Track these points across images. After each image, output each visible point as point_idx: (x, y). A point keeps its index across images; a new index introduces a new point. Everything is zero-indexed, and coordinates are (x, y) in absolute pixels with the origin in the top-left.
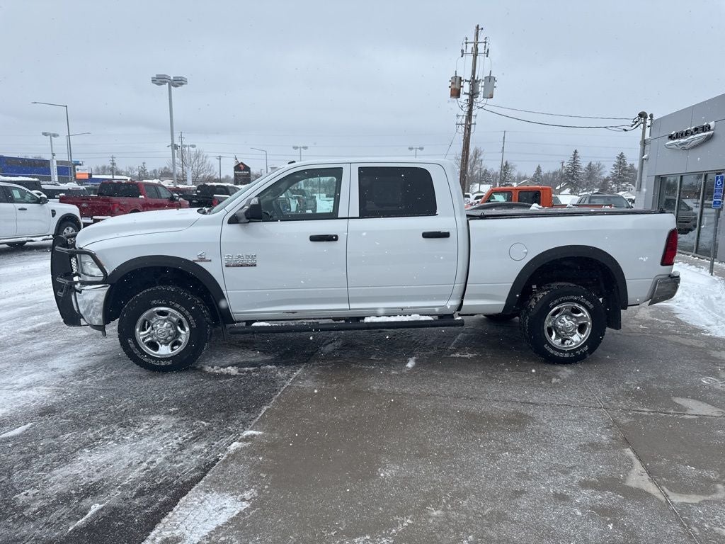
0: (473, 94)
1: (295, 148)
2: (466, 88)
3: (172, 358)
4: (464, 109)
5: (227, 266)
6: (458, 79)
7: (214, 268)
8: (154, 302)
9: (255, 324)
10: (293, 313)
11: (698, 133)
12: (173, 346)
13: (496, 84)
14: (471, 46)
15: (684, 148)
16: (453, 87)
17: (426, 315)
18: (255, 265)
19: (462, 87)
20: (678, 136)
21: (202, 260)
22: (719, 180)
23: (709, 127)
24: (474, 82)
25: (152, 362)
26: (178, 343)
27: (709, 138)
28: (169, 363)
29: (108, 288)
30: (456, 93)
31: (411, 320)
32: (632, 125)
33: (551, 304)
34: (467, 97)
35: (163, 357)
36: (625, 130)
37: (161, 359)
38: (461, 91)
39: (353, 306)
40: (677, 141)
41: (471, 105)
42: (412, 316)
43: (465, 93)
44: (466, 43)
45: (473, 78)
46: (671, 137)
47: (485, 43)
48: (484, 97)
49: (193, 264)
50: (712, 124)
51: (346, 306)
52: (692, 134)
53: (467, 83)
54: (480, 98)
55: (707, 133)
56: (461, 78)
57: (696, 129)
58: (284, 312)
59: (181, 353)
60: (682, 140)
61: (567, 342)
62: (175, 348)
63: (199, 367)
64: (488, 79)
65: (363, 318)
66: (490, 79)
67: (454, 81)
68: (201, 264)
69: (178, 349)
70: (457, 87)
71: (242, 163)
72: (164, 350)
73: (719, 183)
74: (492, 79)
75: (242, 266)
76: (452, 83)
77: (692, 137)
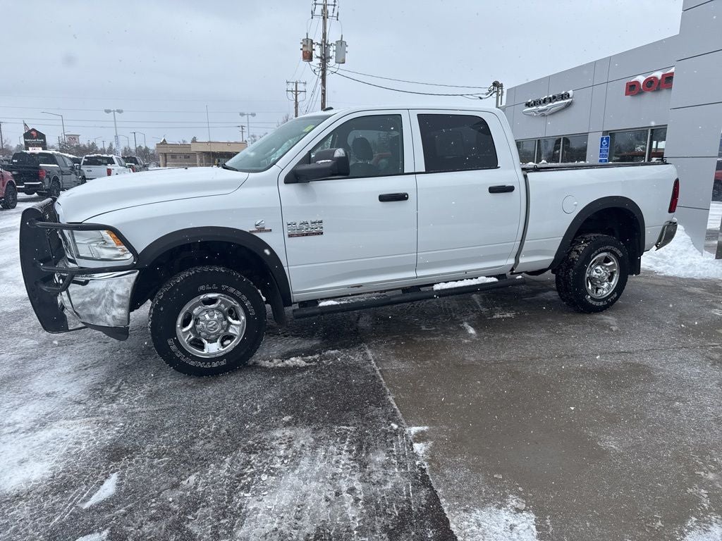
0: (325, 59)
1: (108, 111)
2: (317, 52)
3: (226, 356)
4: (317, 73)
5: (290, 236)
6: (309, 42)
7: (274, 240)
8: (202, 288)
9: (322, 304)
10: (358, 287)
11: (557, 100)
12: (222, 342)
13: (347, 49)
14: (319, 8)
15: (543, 114)
16: (305, 49)
17: (491, 276)
18: (322, 233)
19: (314, 50)
20: (536, 103)
21: (262, 230)
22: (605, 141)
23: (569, 95)
24: (325, 45)
25: (201, 365)
26: (231, 337)
27: (569, 105)
28: (223, 363)
29: (137, 274)
30: (308, 57)
31: (478, 283)
32: (487, 94)
33: (592, 255)
34: (319, 61)
35: (213, 356)
36: (481, 98)
37: (211, 360)
38: (314, 55)
39: (420, 273)
40: (535, 108)
41: (324, 70)
42: (479, 278)
43: (317, 57)
44: (316, 4)
45: (325, 42)
46: (528, 105)
47: (334, 5)
48: (336, 62)
49: (249, 236)
50: (571, 92)
51: (412, 274)
52: (550, 102)
53: (318, 46)
54: (332, 62)
55: (567, 101)
56: (312, 41)
57: (554, 97)
58: (348, 287)
59: (236, 348)
60: (540, 107)
61: (600, 291)
62: (225, 343)
63: (251, 363)
64: (339, 43)
65: (433, 285)
66: (341, 44)
67: (306, 44)
68: (259, 235)
69: (231, 345)
70: (309, 49)
71: (33, 130)
72: (213, 348)
73: (604, 143)
74: (343, 44)
75: (307, 235)
76: (304, 46)
77: (551, 104)
